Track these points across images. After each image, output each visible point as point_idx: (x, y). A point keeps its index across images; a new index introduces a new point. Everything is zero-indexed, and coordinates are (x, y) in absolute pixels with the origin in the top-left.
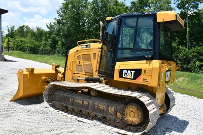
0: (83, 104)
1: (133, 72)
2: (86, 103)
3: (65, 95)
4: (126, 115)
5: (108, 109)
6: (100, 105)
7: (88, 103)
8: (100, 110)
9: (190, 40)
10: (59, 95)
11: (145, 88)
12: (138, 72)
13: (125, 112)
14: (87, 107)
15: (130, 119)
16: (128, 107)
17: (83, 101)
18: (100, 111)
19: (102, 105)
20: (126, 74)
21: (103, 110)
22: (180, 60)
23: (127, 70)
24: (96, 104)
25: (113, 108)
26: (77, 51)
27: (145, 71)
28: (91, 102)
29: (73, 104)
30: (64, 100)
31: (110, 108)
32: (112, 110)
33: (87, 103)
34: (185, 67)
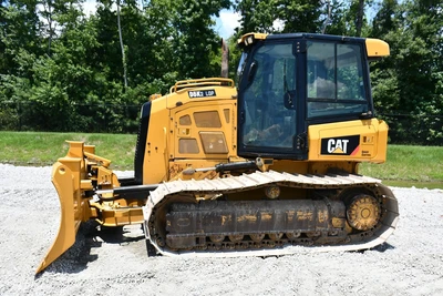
0: (259, 220)
1: (346, 142)
2: (266, 216)
3: (207, 211)
4: (354, 217)
5: (316, 216)
6: (299, 213)
7: (273, 215)
8: (301, 221)
9: (129, 71)
10: (187, 216)
11: (340, 167)
12: (353, 142)
13: (353, 212)
14: (270, 224)
15: (363, 221)
16: (358, 203)
17: (258, 215)
18: (301, 223)
19: (302, 212)
20: (333, 146)
21: (307, 220)
22: (117, 111)
23: (336, 139)
24: (291, 213)
25: (326, 212)
26: (179, 104)
27: (365, 138)
28: (278, 212)
29: (231, 226)
30: (204, 224)
31: (319, 213)
32: (323, 215)
33: (268, 217)
34: (128, 124)
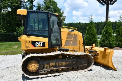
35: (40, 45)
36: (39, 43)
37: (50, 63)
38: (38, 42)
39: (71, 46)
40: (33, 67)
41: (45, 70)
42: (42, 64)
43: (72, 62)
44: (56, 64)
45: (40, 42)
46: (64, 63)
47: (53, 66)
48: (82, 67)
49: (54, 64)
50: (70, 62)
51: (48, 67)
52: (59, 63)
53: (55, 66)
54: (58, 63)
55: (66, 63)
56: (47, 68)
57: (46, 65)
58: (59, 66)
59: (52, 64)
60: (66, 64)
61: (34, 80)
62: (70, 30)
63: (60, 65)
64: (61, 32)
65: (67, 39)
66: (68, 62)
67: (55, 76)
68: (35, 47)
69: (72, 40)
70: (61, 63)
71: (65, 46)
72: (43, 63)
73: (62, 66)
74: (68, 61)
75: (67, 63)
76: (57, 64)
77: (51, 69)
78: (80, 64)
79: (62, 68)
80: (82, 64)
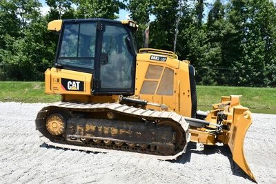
35: (75, 86)
36: (74, 83)
37: (87, 125)
38: (72, 81)
39: (155, 95)
40: (55, 125)
41: (76, 136)
42: (71, 124)
43: (134, 131)
44: (97, 128)
45: (76, 81)
46: (115, 131)
47: (90, 132)
48: (162, 148)
49: (93, 128)
50: (127, 129)
51: (82, 133)
52: (103, 129)
53: (96, 133)
54: (101, 127)
55: (119, 130)
56: (80, 134)
57: (78, 128)
58: (103, 135)
59: (90, 127)
60: (119, 132)
61: (53, 149)
62: (155, 57)
63: (106, 132)
64: (137, 62)
65: (146, 77)
66: (122, 128)
67: (88, 152)
68: (67, 90)
69: (159, 81)
70: (108, 129)
71: (140, 93)
72: (73, 122)
73: (109, 135)
74: (125, 126)
75: (122, 131)
76: (100, 130)
77: (89, 136)
78: (153, 141)
79: (109, 139)
80: (158, 141)
